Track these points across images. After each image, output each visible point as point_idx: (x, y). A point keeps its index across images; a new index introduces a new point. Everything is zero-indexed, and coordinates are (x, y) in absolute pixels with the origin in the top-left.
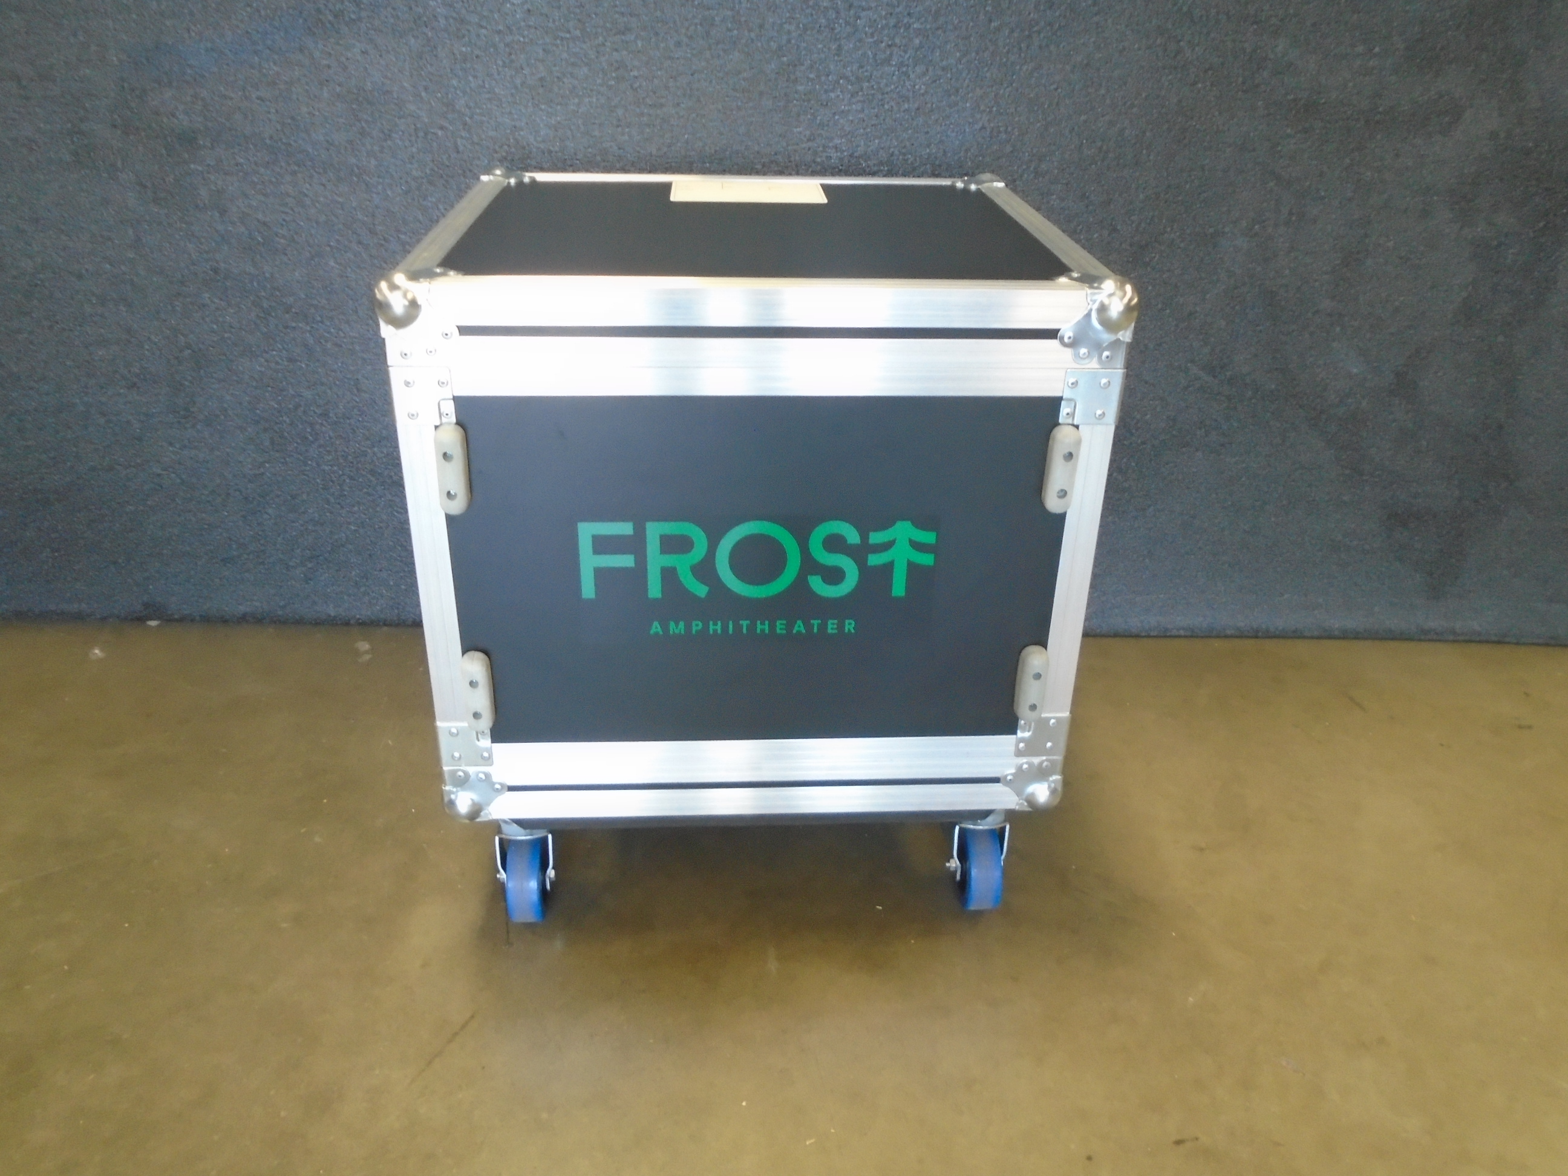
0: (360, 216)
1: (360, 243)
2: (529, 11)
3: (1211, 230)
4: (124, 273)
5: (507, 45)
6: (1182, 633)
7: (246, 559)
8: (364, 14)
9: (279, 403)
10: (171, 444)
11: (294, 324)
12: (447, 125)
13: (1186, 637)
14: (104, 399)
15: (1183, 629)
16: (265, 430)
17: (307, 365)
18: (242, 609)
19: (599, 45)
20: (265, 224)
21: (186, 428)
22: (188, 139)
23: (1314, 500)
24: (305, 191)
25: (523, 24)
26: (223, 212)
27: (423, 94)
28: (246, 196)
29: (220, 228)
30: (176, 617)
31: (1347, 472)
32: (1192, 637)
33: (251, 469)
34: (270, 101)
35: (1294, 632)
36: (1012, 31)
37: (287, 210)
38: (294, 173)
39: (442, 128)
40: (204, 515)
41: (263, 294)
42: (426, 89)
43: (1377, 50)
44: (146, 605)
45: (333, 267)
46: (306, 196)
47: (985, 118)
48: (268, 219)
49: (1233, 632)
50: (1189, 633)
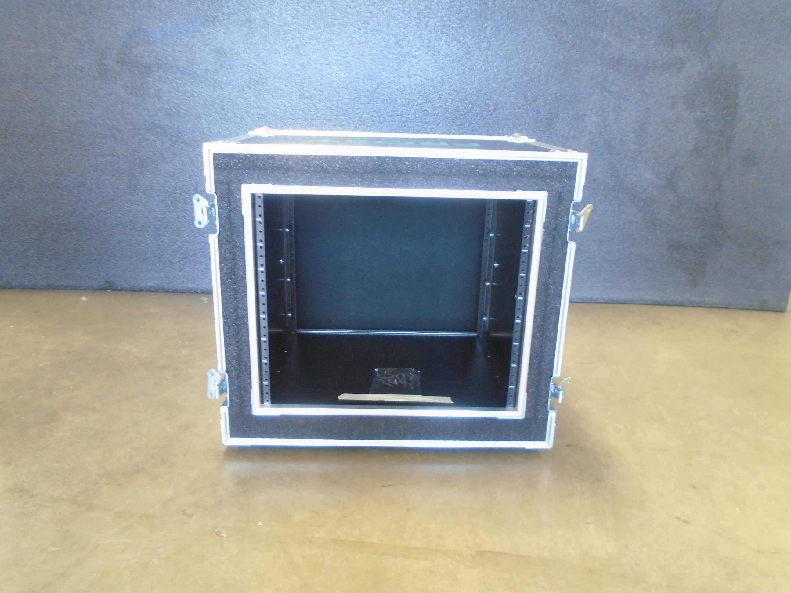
0: (217, 101)
1: (216, 113)
2: (293, 17)
3: (581, 113)
4: (115, 125)
5: (283, 31)
6: (578, 300)
7: (155, 259)
8: (225, 18)
9: (176, 184)
10: (127, 202)
11: (185, 148)
12: (257, 63)
13: (580, 302)
14: (100, 181)
15: (579, 299)
16: (169, 197)
17: (190, 167)
18: (150, 284)
19: (321, 31)
20: (177, 104)
21: (134, 195)
22: (148, 67)
23: (635, 238)
24: (195, 90)
25: (290, 22)
26: (160, 98)
27: (248, 50)
28: (170, 92)
29: (158, 106)
30: (119, 288)
31: (649, 225)
32: (582, 302)
33: (161, 215)
34: (184, 52)
35: (630, 301)
36: (492, 28)
37: (187, 98)
38: (191, 83)
39: (255, 64)
40: (138, 237)
41: (174, 135)
42: (249, 48)
43: (646, 37)
44: (107, 282)
45: (204, 123)
46: (195, 92)
47: (482, 63)
48: (178, 102)
49: (601, 300)
50: (581, 301)
